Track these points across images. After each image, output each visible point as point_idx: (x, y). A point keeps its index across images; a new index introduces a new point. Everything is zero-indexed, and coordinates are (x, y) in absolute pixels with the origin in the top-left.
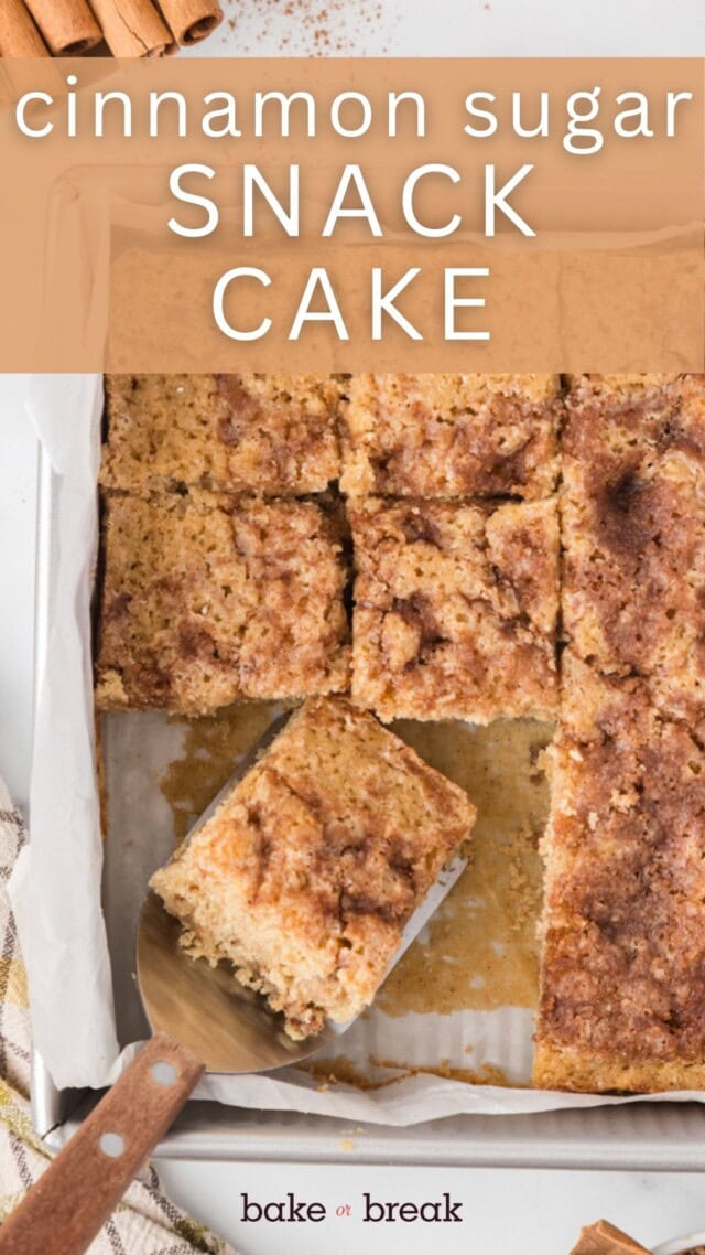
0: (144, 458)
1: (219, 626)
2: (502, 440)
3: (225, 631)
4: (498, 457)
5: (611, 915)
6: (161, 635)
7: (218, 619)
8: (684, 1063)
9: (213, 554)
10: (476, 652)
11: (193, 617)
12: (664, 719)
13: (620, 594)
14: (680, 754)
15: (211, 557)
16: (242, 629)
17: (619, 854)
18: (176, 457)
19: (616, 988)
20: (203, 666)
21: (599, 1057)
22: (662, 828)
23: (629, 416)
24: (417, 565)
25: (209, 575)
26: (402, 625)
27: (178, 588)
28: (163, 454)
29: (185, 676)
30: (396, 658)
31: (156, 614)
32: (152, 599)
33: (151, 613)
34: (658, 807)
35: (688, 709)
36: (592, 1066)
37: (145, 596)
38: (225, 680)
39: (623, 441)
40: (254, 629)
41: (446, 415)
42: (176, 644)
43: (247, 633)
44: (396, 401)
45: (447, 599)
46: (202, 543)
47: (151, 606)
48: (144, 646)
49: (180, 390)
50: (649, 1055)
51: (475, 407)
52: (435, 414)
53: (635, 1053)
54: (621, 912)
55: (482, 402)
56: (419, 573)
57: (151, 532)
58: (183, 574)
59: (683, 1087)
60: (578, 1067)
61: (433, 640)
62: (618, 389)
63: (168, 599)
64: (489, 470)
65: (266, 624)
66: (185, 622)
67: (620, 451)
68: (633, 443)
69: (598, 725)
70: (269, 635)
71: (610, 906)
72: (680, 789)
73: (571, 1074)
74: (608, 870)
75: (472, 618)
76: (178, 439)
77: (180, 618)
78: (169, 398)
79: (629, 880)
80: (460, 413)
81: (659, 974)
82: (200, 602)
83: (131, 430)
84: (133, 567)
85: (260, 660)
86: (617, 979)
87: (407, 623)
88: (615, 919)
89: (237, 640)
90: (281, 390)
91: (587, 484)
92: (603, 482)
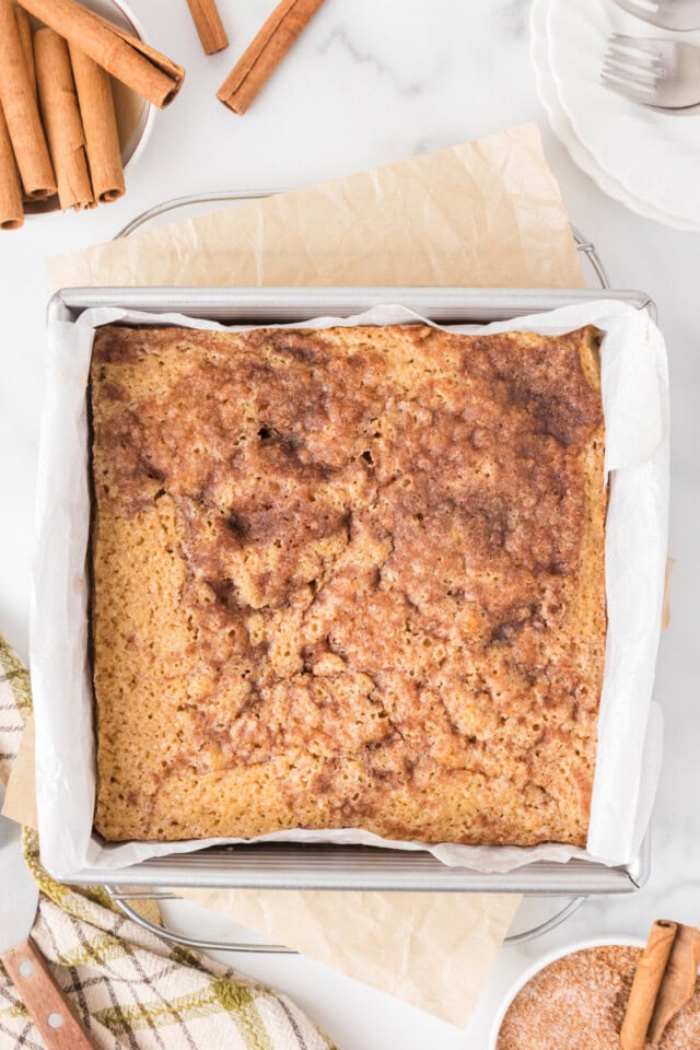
0: (217, 818)
1: (313, 771)
2: (207, 600)
3: (316, 767)
4: (216, 601)
5: (497, 531)
6: (320, 805)
7: (310, 772)
8: (587, 485)
9: (271, 775)
10: (335, 620)
11: (309, 786)
12: (376, 502)
13: (300, 530)
14: (398, 492)
15: (272, 777)
16: (315, 756)
17: (461, 528)
18: (217, 800)
19: (542, 528)
20: (338, 782)
21: (585, 537)
22: (444, 501)
23: (192, 526)
24: (283, 656)
25: (283, 777)
26: (320, 664)
27: (291, 796)
28: (215, 807)
29: (345, 791)
30: (339, 667)
31: (308, 808)
32: (299, 811)
33: (308, 812)
34: (431, 504)
35: (370, 488)
36: (590, 541)
37: (298, 815)
38: (347, 767)
39: (209, 530)
40: (313, 749)
41: (193, 633)
42: (325, 796)
43: (317, 754)
44: (185, 663)
45: (303, 636)
46: (264, 783)
47: (303, 812)
48: (328, 815)
49: (177, 797)
50: (582, 507)
51: (187, 617)
52: (192, 640)
53: (582, 516)
54: (496, 525)
55: (184, 612)
56: (287, 654)
57: (259, 813)
58: (284, 793)
59: (601, 486)
60: (591, 549)
61: (326, 643)
62: (177, 532)
63: (299, 801)
64: (224, 607)
65: (311, 742)
66: (312, 792)
67: (214, 531)
68: (210, 523)
69: (380, 540)
70: (318, 740)
71: (492, 532)
72: (419, 492)
73: (595, 553)
74: (470, 535)
75: (313, 621)
76: (206, 799)
77: (310, 795)
78: (182, 804)
79: (476, 521)
80: (190, 624)
81: (532, 502)
82: (299, 782)
83: (201, 826)
84: (280, 822)
85: (334, 745)
86: (537, 527)
87: (318, 661)
88: (500, 529)
89: (322, 760)
90: (175, 737)
91: (236, 550)
92: (233, 540)
